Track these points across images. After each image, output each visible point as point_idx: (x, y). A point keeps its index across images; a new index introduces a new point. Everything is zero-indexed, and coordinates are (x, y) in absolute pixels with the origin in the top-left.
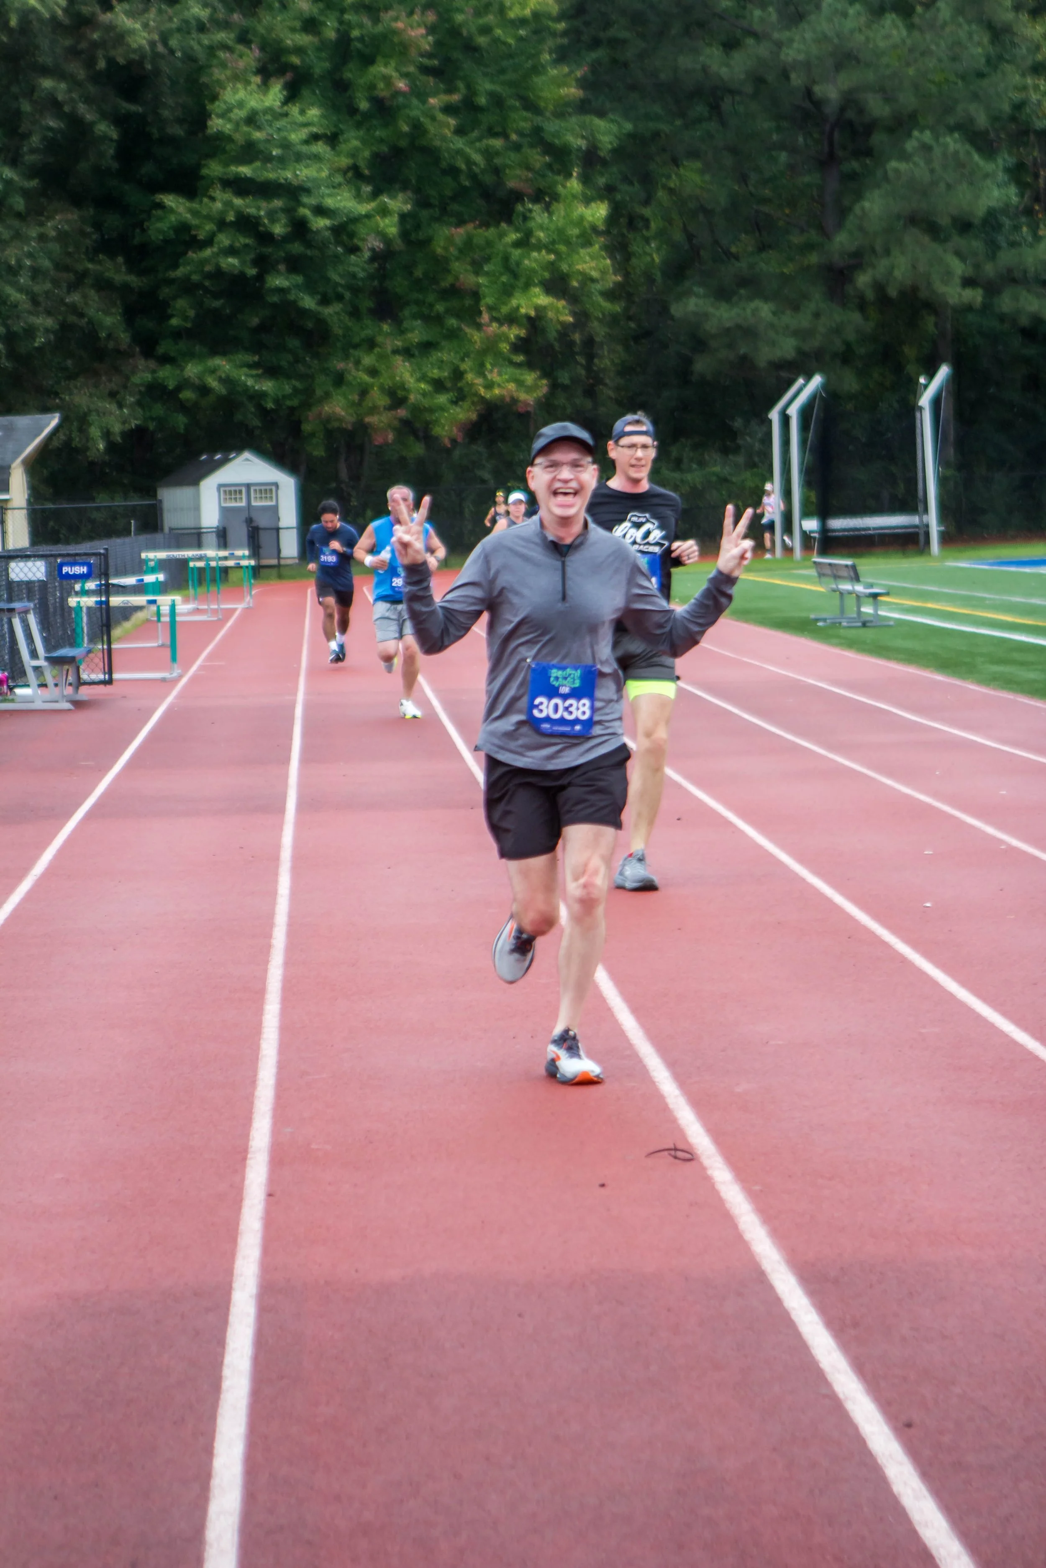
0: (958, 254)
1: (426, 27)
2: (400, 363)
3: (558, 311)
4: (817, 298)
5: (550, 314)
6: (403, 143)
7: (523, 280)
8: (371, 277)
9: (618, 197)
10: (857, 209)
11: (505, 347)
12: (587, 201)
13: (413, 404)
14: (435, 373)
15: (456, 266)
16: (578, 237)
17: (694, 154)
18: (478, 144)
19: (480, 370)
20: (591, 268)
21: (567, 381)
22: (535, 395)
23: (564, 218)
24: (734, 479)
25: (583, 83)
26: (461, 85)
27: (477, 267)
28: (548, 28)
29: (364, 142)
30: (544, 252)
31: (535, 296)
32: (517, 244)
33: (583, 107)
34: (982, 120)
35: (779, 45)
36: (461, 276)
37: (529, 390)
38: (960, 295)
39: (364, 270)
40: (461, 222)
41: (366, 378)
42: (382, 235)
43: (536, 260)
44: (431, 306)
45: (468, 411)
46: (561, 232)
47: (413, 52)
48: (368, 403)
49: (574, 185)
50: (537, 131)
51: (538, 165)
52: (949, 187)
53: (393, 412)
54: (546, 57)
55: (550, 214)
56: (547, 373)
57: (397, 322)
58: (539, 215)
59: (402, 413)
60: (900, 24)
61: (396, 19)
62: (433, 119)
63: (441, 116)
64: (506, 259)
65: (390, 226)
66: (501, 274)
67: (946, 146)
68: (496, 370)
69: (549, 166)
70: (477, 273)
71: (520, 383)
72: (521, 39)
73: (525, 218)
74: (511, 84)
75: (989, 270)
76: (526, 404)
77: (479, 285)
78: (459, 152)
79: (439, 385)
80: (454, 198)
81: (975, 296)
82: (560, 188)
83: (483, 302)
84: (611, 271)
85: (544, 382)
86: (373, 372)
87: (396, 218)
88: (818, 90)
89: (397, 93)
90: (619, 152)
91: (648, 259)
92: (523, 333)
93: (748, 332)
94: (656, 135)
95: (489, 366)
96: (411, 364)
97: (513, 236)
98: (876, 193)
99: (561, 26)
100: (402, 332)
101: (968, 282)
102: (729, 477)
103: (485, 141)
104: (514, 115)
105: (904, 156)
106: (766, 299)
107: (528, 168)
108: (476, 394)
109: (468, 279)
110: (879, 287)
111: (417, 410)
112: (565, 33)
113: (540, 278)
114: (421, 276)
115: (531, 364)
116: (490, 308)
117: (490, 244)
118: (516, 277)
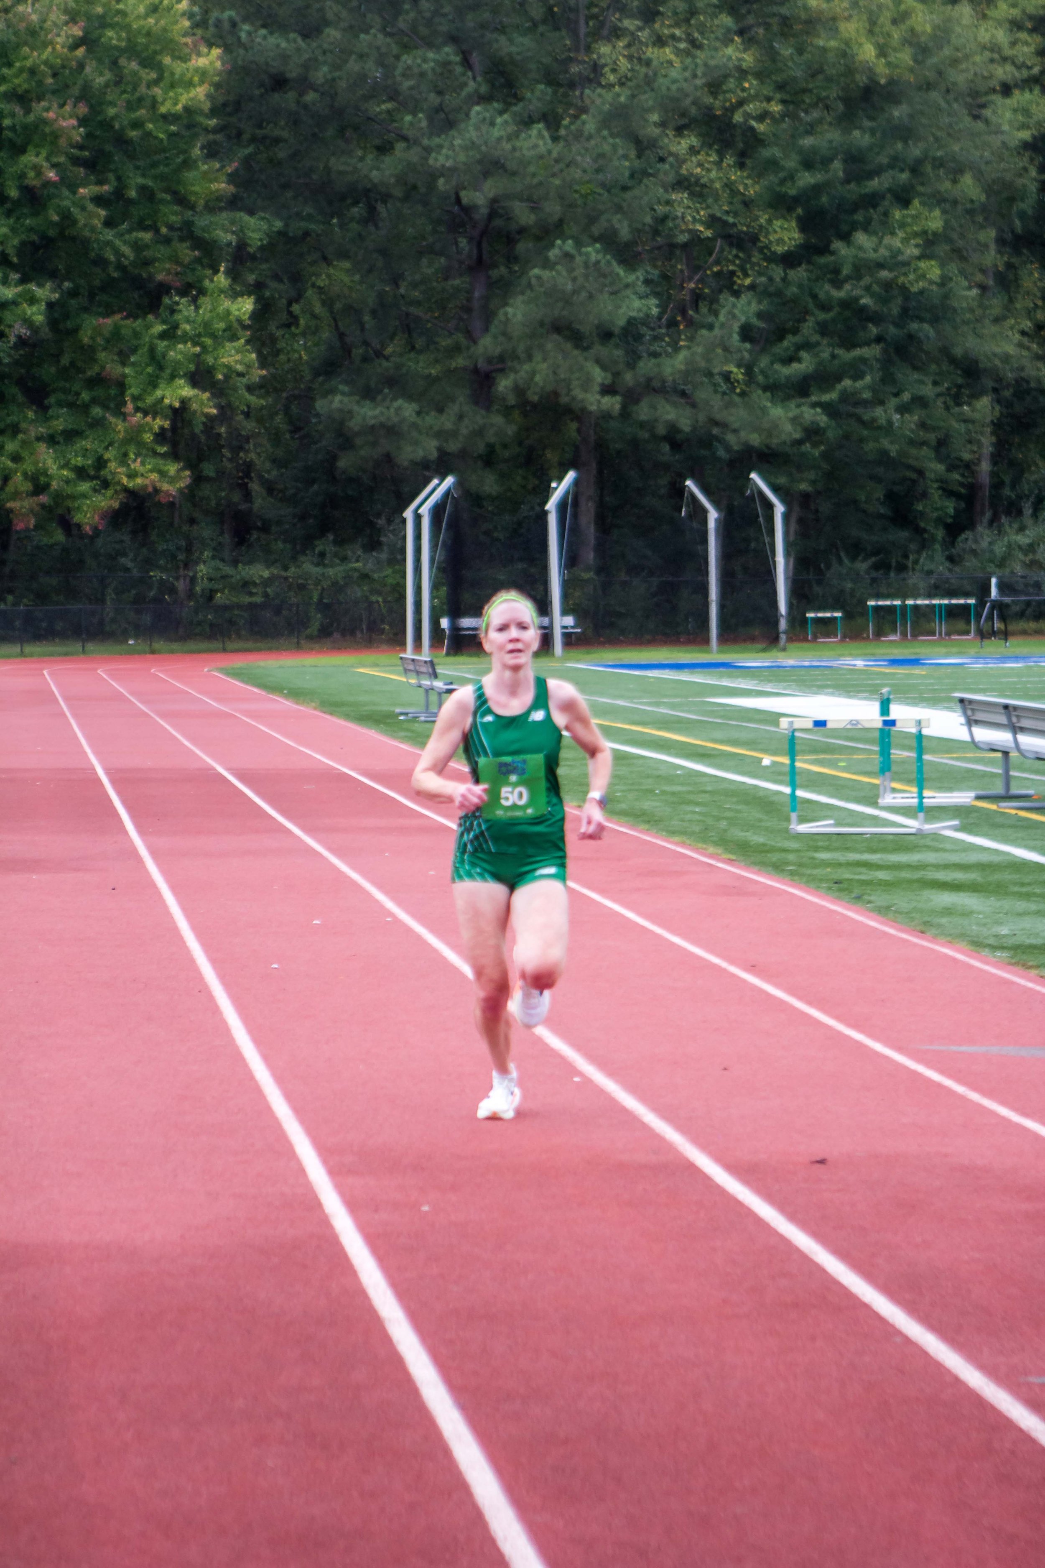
0: (598, 361)
1: (78, 119)
2: (45, 450)
3: (202, 403)
4: (461, 402)
5: (194, 406)
6: (52, 233)
7: (168, 371)
8: (17, 363)
9: (267, 294)
10: (501, 316)
11: (148, 437)
12: (235, 295)
13: (56, 490)
14: (79, 461)
15: (102, 355)
16: (224, 331)
17: (344, 255)
18: (127, 237)
19: (123, 459)
20: (236, 362)
21: (212, 474)
22: (178, 486)
23: (211, 311)
24: (376, 576)
25: (232, 178)
26: (111, 176)
27: (123, 358)
28: (201, 124)
29: (13, 230)
30: (189, 345)
31: (180, 387)
32: (163, 336)
33: (233, 203)
34: (624, 233)
35: (428, 150)
36: (108, 366)
37: (172, 480)
38: (599, 402)
39: (9, 355)
40: (109, 313)
41: (10, 464)
42: (28, 322)
43: (181, 352)
44: (78, 394)
45: (112, 498)
46: (207, 325)
47: (63, 142)
48: (10, 488)
49: (222, 280)
50: (188, 225)
51: (187, 260)
52: (591, 296)
53: (35, 498)
54: (197, 152)
55: (197, 308)
56: (191, 465)
57: (42, 408)
58: (185, 309)
59: (44, 499)
60: (546, 134)
61: (47, 110)
62: (83, 208)
63: (91, 207)
64: (152, 350)
65: (37, 314)
66: (147, 365)
67: (587, 254)
68: (139, 460)
69: (198, 260)
70: (124, 364)
71: (162, 474)
72: (172, 135)
73: (173, 311)
74: (162, 177)
75: (629, 378)
76: (167, 493)
77: (124, 376)
78: (108, 243)
79: (81, 473)
80: (103, 289)
81: (612, 403)
82: (207, 283)
83: (128, 392)
84: (256, 365)
85: (188, 473)
86: (16, 458)
87: (43, 306)
88: (467, 197)
89: (47, 184)
90: (268, 250)
91: (296, 355)
92: (167, 424)
93: (392, 431)
94: (307, 234)
95: (132, 456)
96: (55, 451)
97: (159, 328)
98: (520, 298)
99: (213, 122)
100: (47, 419)
101: (608, 390)
102: (370, 574)
103: (134, 234)
104: (164, 209)
105: (547, 264)
106: (410, 398)
107: (178, 262)
108: (119, 483)
109: (114, 369)
110: (519, 391)
111: (59, 497)
112: (216, 130)
113: (185, 370)
114: (67, 365)
115: (174, 455)
116: (135, 399)
117: (136, 335)
118: (161, 368)
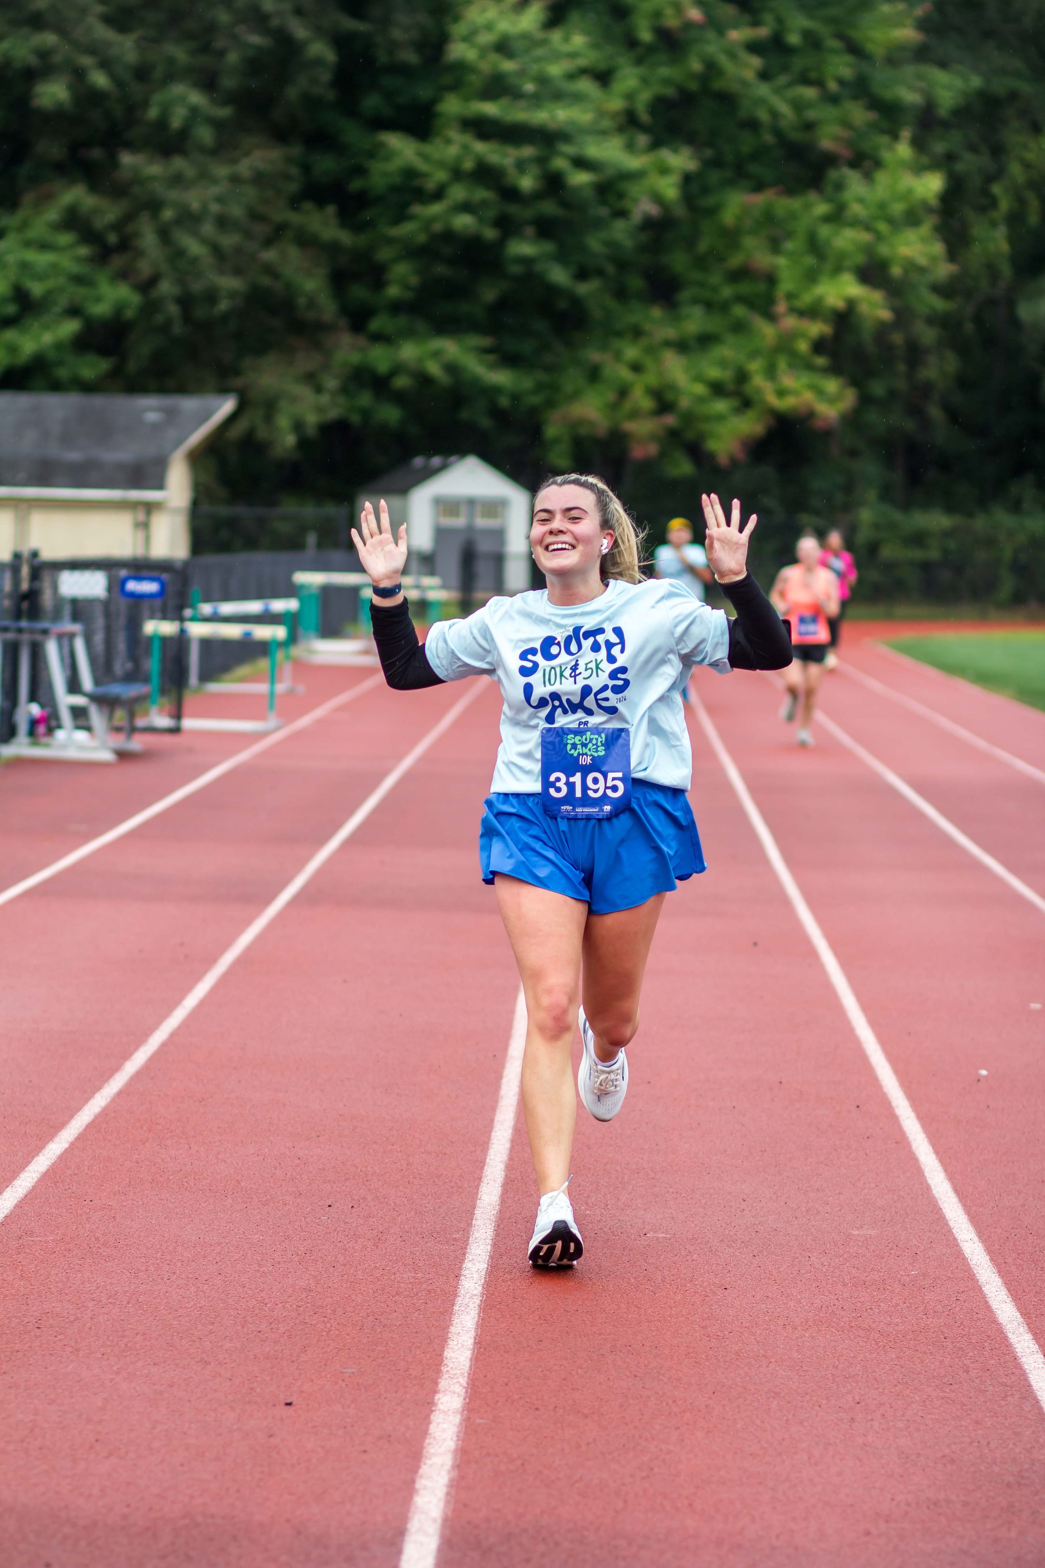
2: (672, 358)
3: (873, 305)
5: (864, 308)
6: (693, 85)
7: (831, 263)
8: (641, 249)
9: (959, 167)
11: (803, 346)
12: (918, 170)
13: (684, 410)
14: (714, 373)
15: (749, 241)
16: (903, 214)
18: (786, 93)
19: (771, 372)
20: (917, 254)
21: (881, 394)
22: (838, 408)
23: (888, 189)
25: (921, 24)
26: (768, 18)
27: (775, 245)
29: (643, 81)
30: (859, 230)
31: (846, 284)
32: (828, 219)
33: (922, 55)
36: (755, 255)
37: (832, 400)
39: (631, 238)
40: (760, 188)
41: (628, 375)
42: (659, 198)
43: (849, 240)
44: (716, 289)
45: (755, 421)
46: (882, 206)
48: (628, 405)
49: (903, 149)
50: (863, 81)
51: (859, 123)
53: (659, 419)
55: (871, 183)
56: (856, 382)
57: (672, 306)
58: (856, 185)
59: (670, 420)
62: (733, 57)
63: (742, 55)
64: (812, 236)
65: (669, 188)
66: (806, 254)
68: (791, 374)
69: (874, 125)
70: (774, 252)
71: (820, 392)
73: (839, 187)
74: (832, 20)
76: (827, 418)
77: (776, 267)
78: (763, 100)
79: (718, 389)
80: (753, 158)
82: (884, 153)
83: (780, 289)
84: (944, 258)
85: (852, 392)
86: (637, 368)
87: (677, 178)
89: (689, 24)
90: (963, 113)
91: (992, 247)
92: (827, 330)
94: (1013, 94)
95: (782, 368)
96: (685, 360)
97: (822, 209)
100: (677, 320)
103: (795, 90)
104: (832, 59)
107: (847, 125)
108: (765, 402)
109: (763, 259)
111: (689, 418)
113: (852, 263)
114: (705, 251)
115: (835, 370)
116: (788, 296)
117: (793, 216)
118: (823, 258)
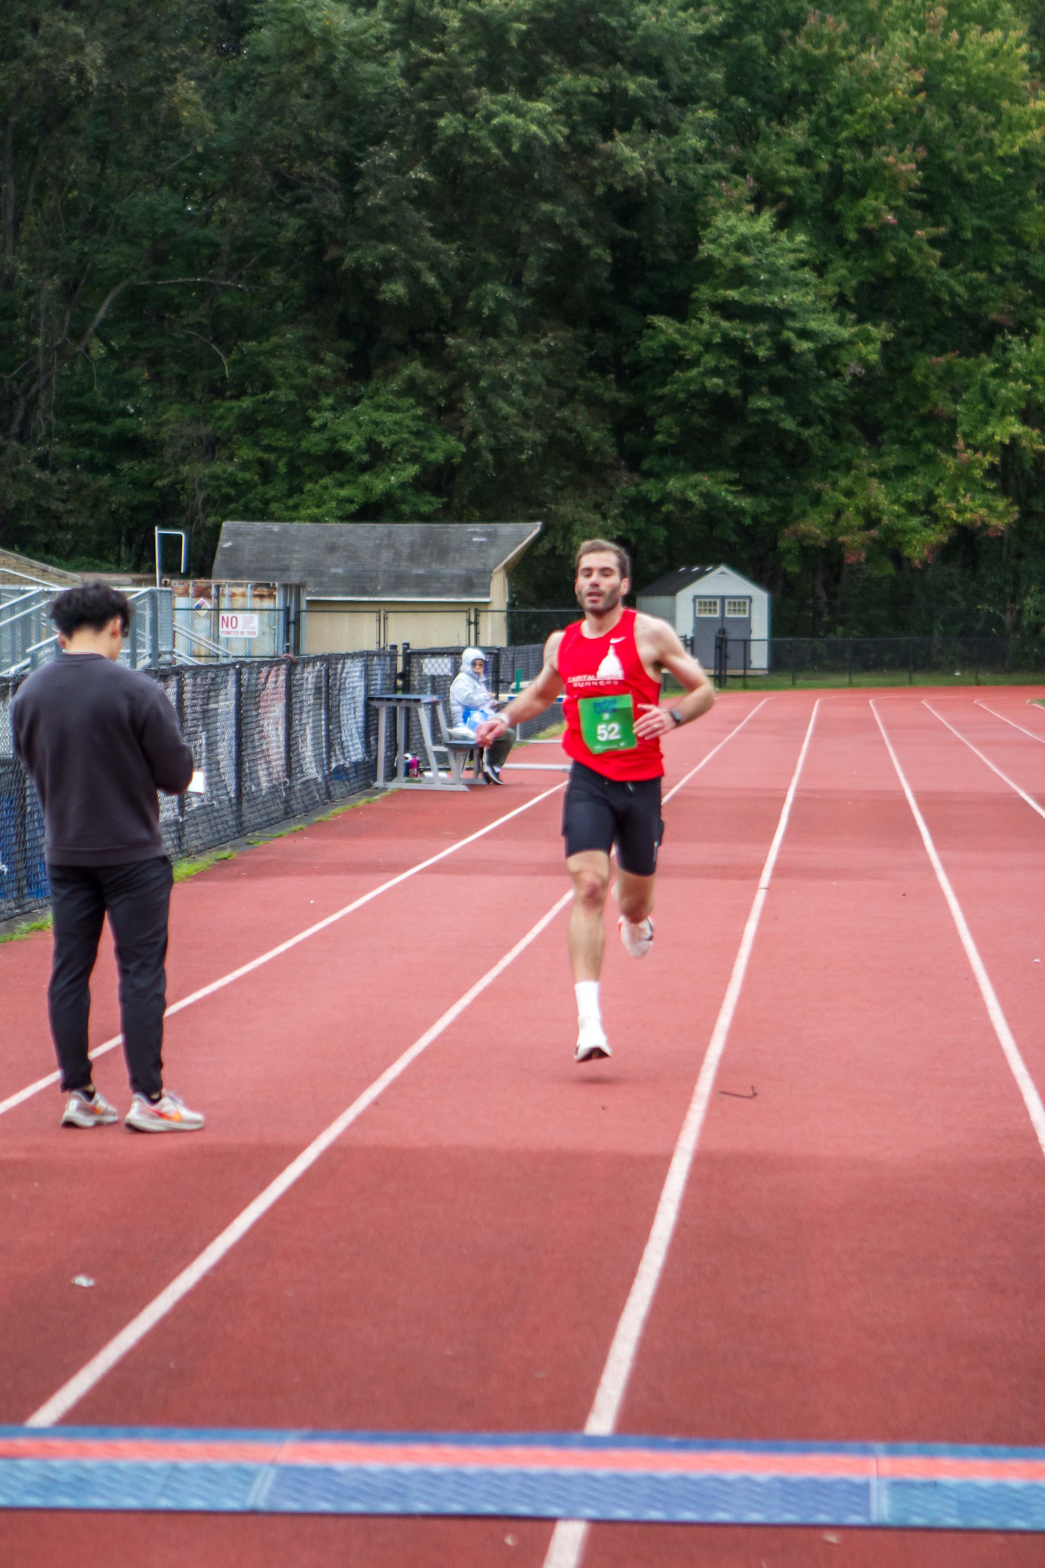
1: (917, 163)
2: (877, 485)
3: (1032, 440)
5: (1025, 443)
6: (889, 274)
7: (999, 409)
8: (852, 401)
11: (978, 473)
13: (887, 525)
14: (910, 496)
15: (935, 394)
18: (962, 277)
19: (953, 496)
21: (1041, 509)
22: (1006, 521)
23: (1042, 350)
26: (948, 219)
27: (956, 395)
28: (1038, 166)
29: (851, 271)
30: (1021, 382)
31: (1011, 424)
32: (995, 374)
36: (941, 403)
37: (1001, 515)
39: (845, 393)
40: (943, 351)
41: (843, 499)
42: (863, 361)
43: (1013, 390)
44: (911, 431)
45: (941, 532)
46: (1038, 363)
47: (902, 186)
48: (843, 522)
50: (1023, 265)
51: (1020, 299)
53: (867, 533)
54: (1033, 193)
55: (1030, 346)
56: (1020, 500)
57: (876, 444)
58: (1018, 347)
59: (874, 533)
61: (888, 154)
62: (920, 250)
63: (928, 248)
64: (984, 388)
65: (873, 353)
66: (979, 403)
68: (969, 495)
69: (1032, 299)
70: (956, 401)
71: (991, 509)
72: (1008, 177)
73: (1005, 350)
74: (999, 219)
76: (996, 528)
77: (956, 413)
78: (944, 283)
79: (911, 508)
80: (937, 328)
82: (1040, 322)
83: (960, 429)
85: (1017, 508)
86: (849, 493)
87: (879, 345)
89: (886, 226)
92: (997, 460)
95: (962, 492)
96: (887, 487)
97: (992, 366)
100: (880, 456)
103: (969, 274)
104: (999, 249)
107: (1011, 301)
108: (949, 518)
109: (946, 406)
111: (890, 532)
113: (1016, 408)
114: (901, 402)
115: (1004, 491)
116: (966, 435)
117: (969, 373)
118: (992, 405)
